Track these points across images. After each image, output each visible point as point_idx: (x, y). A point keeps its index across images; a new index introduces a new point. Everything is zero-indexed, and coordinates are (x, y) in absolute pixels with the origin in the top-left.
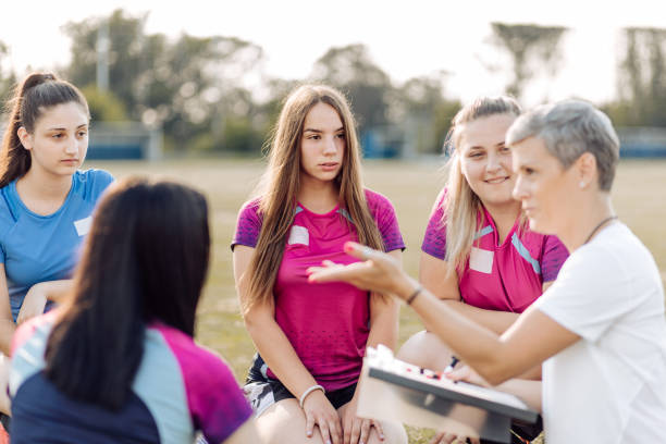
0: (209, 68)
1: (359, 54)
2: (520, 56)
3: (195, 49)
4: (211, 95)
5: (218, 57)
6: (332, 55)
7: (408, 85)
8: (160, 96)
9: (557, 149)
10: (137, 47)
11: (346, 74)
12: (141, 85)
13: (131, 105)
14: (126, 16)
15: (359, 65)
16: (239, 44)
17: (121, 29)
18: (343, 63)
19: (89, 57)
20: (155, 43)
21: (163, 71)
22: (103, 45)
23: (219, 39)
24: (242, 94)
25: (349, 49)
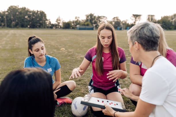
0: (101, 20)
2: (136, 18)
3: (99, 17)
4: (101, 23)
5: (102, 18)
6: (114, 18)
7: (123, 21)
8: (95, 23)
10: (93, 17)
11: (116, 20)
12: (93, 21)
13: (92, 23)
14: (92, 14)
15: (117, 19)
16: (104, 17)
17: (91, 15)
18: (115, 19)
19: (88, 18)
20: (95, 17)
21: (96, 20)
22: (89, 17)
24: (104, 22)
25: (116, 17)
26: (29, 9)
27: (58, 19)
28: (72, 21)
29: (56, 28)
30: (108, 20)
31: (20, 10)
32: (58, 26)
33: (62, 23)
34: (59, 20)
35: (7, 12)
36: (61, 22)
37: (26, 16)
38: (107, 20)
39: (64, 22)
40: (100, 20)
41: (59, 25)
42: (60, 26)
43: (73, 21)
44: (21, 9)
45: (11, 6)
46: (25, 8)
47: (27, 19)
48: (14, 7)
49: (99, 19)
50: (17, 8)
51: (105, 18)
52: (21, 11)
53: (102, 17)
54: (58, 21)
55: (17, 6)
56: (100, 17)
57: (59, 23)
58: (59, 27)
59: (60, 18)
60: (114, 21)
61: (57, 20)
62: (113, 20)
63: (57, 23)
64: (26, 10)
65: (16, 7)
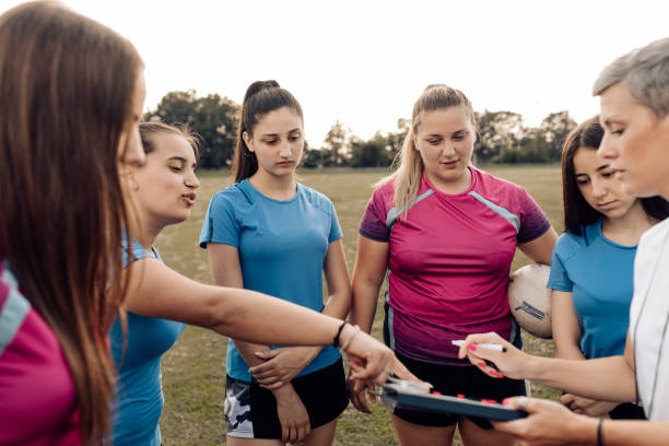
1: (567, 116)
4: (497, 137)
5: (500, 120)
6: (553, 116)
9: (647, 95)
11: (558, 125)
15: (565, 121)
16: (508, 114)
18: (557, 120)
23: (502, 113)
24: (512, 136)
25: (560, 114)
26: (230, 102)
27: (335, 133)
28: (385, 135)
29: (328, 164)
30: (525, 127)
31: (201, 105)
32: (333, 158)
33: (348, 146)
34: (338, 136)
35: (157, 114)
36: (347, 141)
37: (220, 126)
38: (521, 128)
39: (355, 141)
40: (492, 129)
41: (337, 155)
42: (342, 156)
43: (391, 136)
44: (202, 100)
45: (171, 95)
46: (217, 98)
47: (223, 136)
48: (179, 97)
49: (492, 124)
50: (190, 100)
51: (515, 118)
52: (202, 110)
53: (504, 116)
54: (335, 140)
55: (190, 93)
56: (496, 114)
57: (337, 146)
58: (339, 161)
59: (343, 128)
60: (548, 129)
61: (331, 134)
62: (546, 125)
63: (328, 146)
64: (221, 103)
65: (186, 95)
